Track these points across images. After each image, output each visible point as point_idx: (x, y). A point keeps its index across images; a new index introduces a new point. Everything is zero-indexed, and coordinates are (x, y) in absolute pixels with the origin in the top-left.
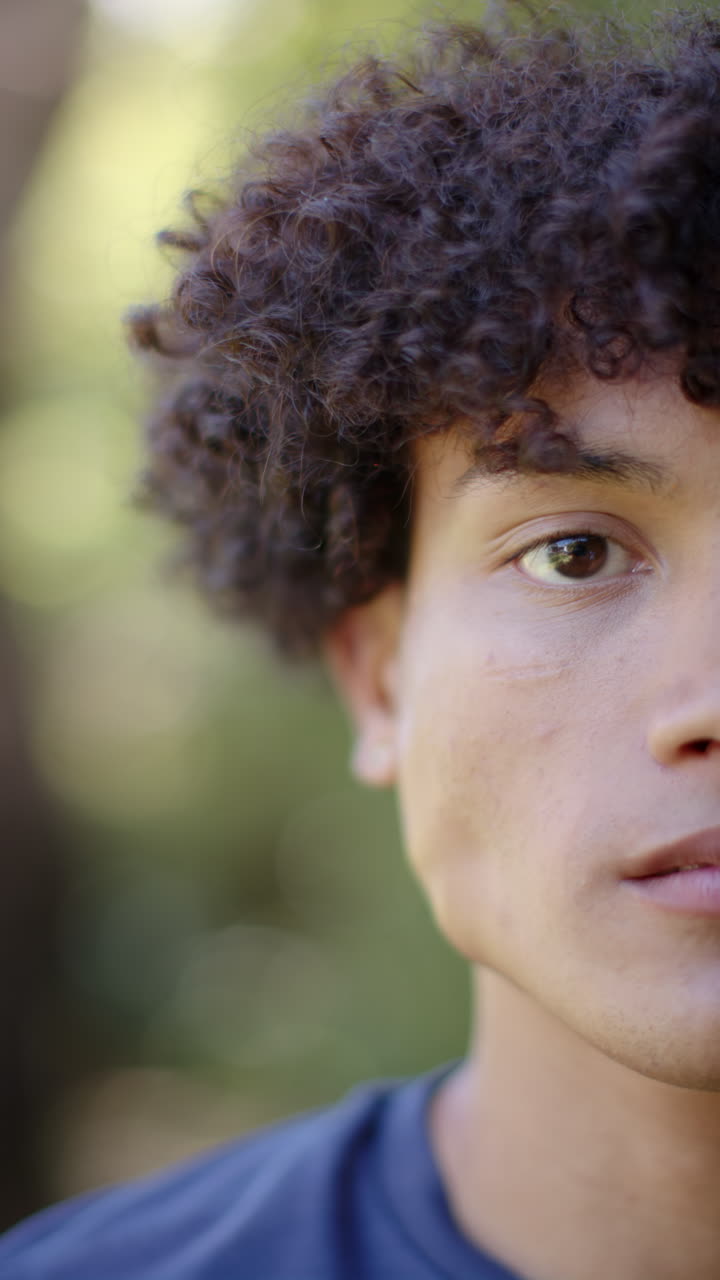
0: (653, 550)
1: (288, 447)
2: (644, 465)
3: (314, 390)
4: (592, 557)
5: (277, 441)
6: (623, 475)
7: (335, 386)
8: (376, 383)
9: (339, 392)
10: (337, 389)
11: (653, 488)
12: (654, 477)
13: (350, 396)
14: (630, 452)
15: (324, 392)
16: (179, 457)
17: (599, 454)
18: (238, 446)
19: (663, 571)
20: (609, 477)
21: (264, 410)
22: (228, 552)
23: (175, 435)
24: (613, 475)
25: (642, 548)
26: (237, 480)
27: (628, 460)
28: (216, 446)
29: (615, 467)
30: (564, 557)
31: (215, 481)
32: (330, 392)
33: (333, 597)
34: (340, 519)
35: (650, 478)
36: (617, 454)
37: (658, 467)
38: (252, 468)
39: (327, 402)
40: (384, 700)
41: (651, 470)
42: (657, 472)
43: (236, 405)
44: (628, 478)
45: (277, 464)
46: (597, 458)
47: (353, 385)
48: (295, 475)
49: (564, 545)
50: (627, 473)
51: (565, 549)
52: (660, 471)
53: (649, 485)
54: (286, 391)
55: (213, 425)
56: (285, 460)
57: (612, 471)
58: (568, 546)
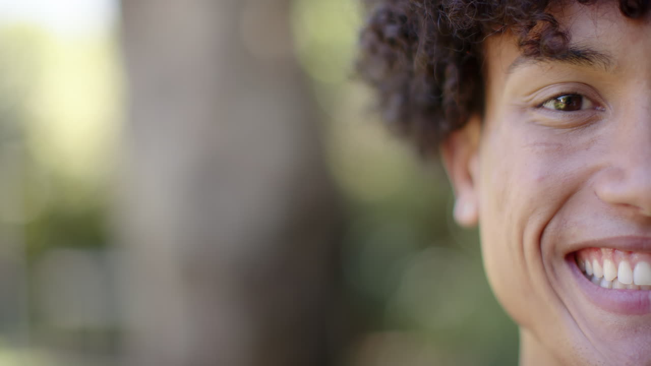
0: (605, 100)
1: (428, 42)
2: (601, 56)
3: (442, 10)
4: (575, 104)
5: (423, 38)
6: (591, 61)
7: (452, 7)
8: (472, 6)
9: (455, 11)
10: (453, 9)
11: (606, 68)
12: (606, 62)
13: (460, 13)
14: (595, 48)
15: (447, 10)
16: (372, 50)
17: (580, 49)
18: (403, 42)
19: (610, 111)
20: (584, 62)
21: (417, 22)
22: (396, 101)
23: (371, 36)
24: (586, 61)
25: (600, 100)
26: (402, 60)
27: (594, 53)
28: (392, 42)
29: (587, 57)
30: (561, 105)
31: (391, 60)
32: (450, 10)
33: (444, 126)
34: (450, 83)
35: (605, 63)
36: (588, 50)
37: (608, 56)
38: (410, 55)
39: (449, 16)
40: (469, 178)
41: (604, 57)
42: (607, 59)
43: (403, 19)
44: (593, 63)
45: (423, 52)
46: (579, 52)
47: (461, 7)
48: (431, 57)
49: (562, 99)
50: (594, 60)
51: (562, 101)
52: (609, 59)
53: (603, 66)
54: (428, 12)
55: (391, 31)
56: (426, 48)
57: (587, 59)
58: (564, 99)
